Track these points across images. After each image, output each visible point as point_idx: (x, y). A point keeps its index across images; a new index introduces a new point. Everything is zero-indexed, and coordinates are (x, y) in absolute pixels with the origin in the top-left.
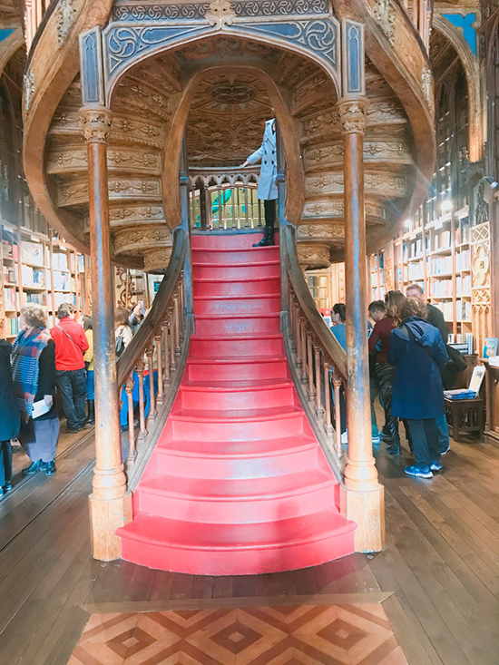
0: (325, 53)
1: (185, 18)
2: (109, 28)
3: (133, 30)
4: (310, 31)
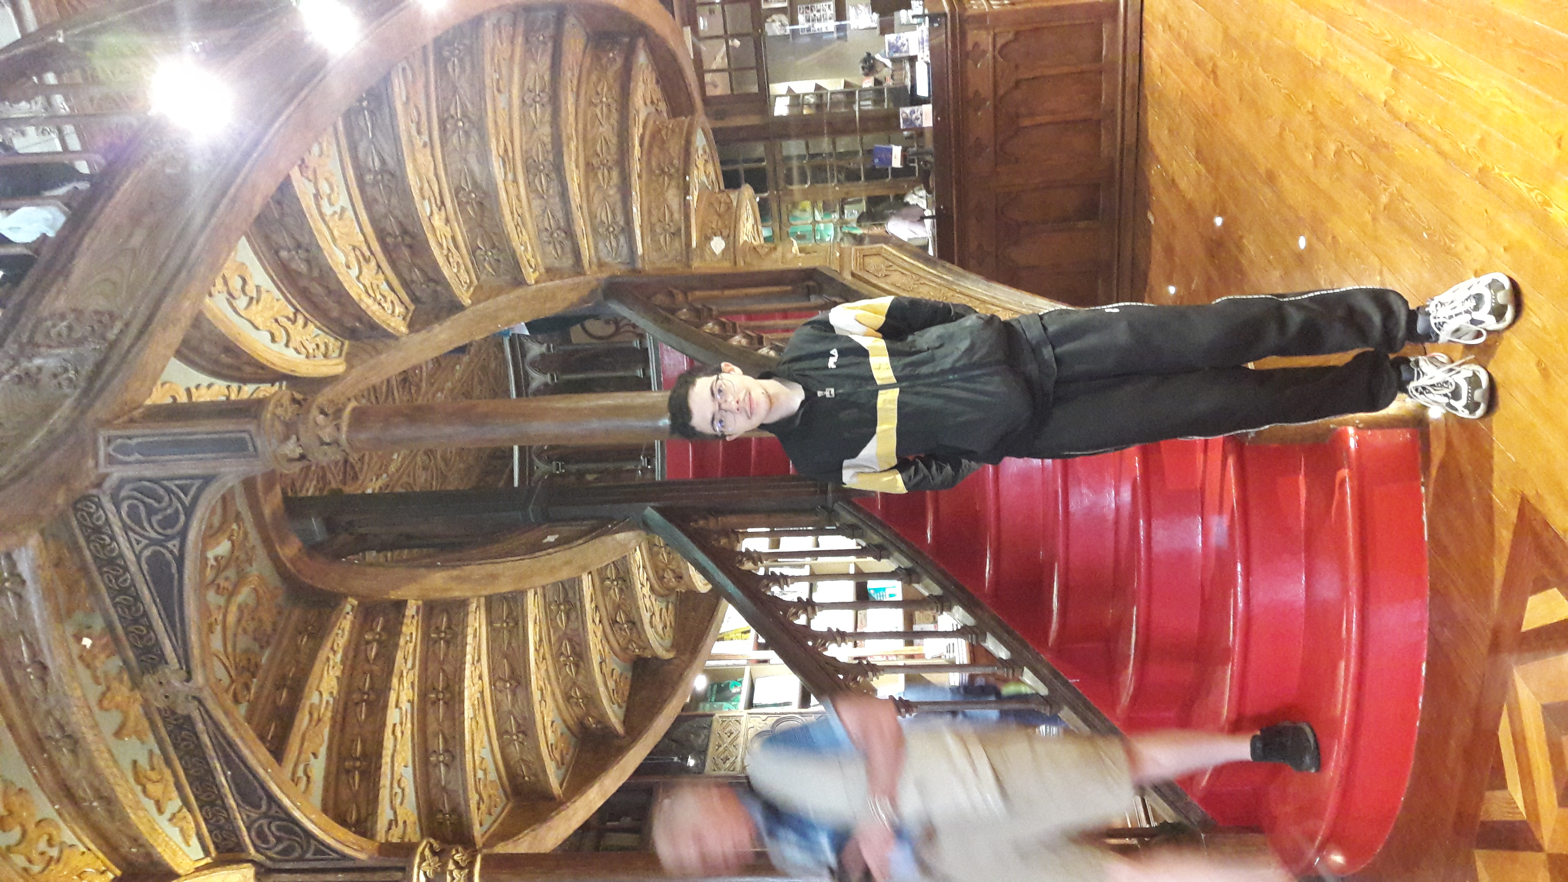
0: (187, 501)
1: (199, 745)
2: (258, 859)
3: (251, 824)
4: (149, 530)
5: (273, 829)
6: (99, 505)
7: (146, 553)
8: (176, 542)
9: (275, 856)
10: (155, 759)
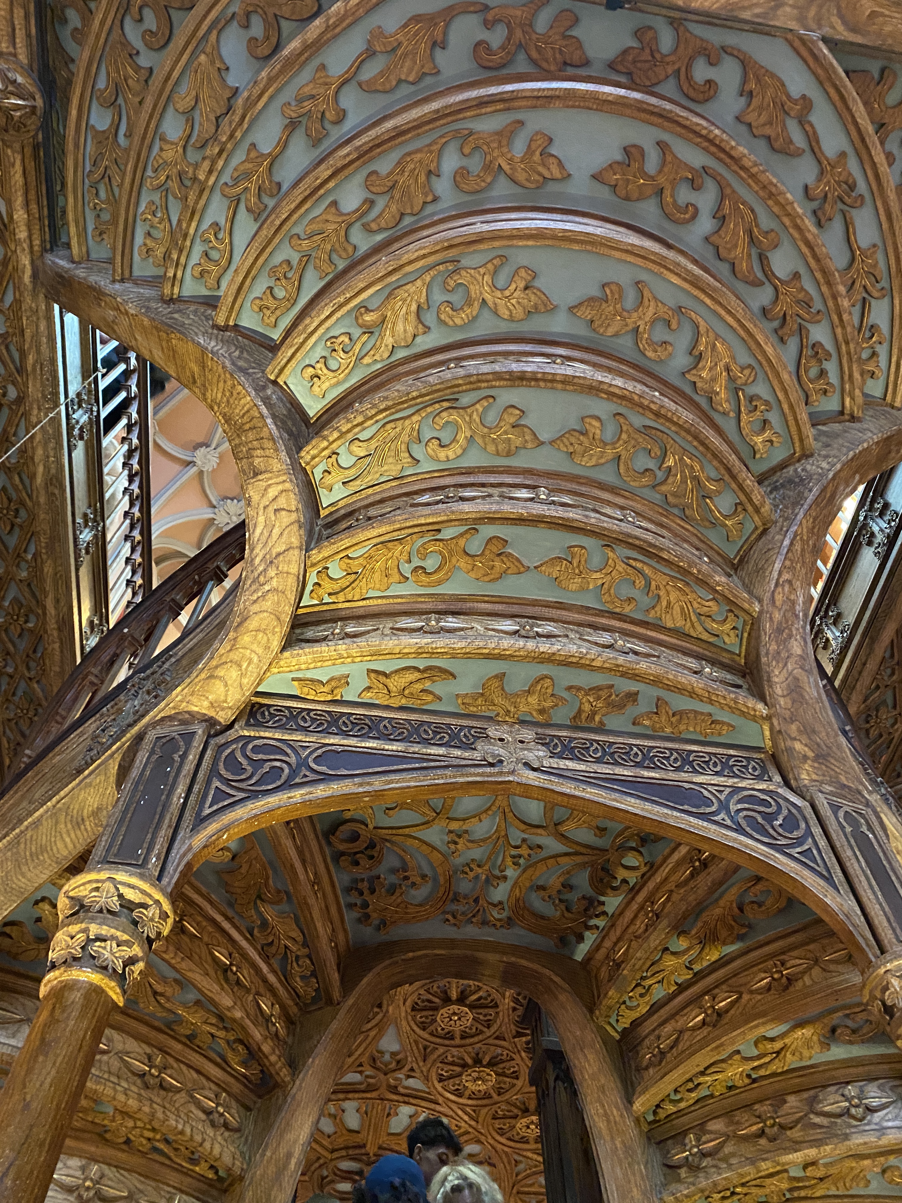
0: (793, 852)
1: (427, 742)
2: (232, 734)
3: (290, 746)
4: (739, 806)
5: (278, 764)
6: (759, 778)
7: (706, 793)
8: (729, 822)
9: (228, 751)
10: (430, 698)
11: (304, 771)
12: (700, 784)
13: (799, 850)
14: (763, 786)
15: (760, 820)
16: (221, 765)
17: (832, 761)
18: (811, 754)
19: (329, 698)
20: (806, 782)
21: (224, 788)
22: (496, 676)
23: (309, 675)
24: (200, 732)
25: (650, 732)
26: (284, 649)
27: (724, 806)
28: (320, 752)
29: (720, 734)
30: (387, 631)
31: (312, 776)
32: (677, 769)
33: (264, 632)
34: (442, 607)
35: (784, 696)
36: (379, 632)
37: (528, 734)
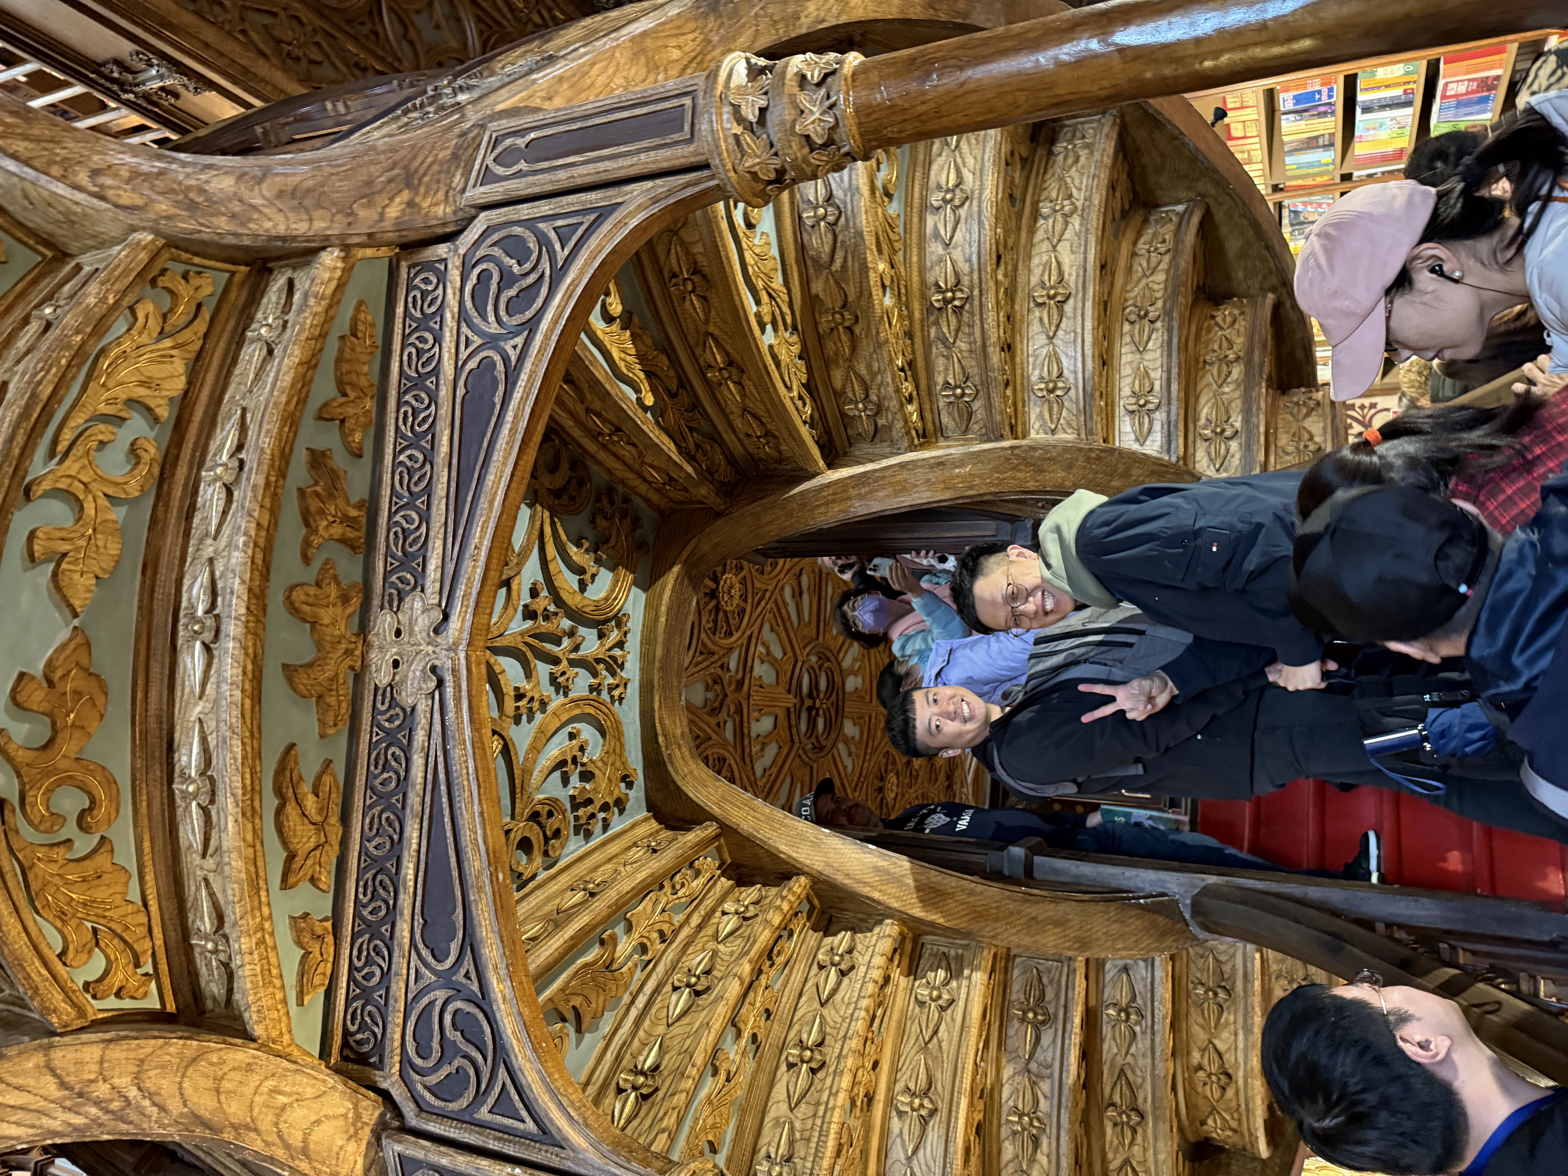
0: (561, 255)
2: (398, 1093)
3: (417, 997)
4: (491, 318)
6: (442, 278)
7: (472, 364)
8: (519, 340)
9: (428, 1095)
10: (327, 779)
11: (460, 977)
12: (458, 370)
13: (558, 246)
14: (454, 275)
15: (512, 292)
16: (453, 1106)
17: (416, 164)
18: (406, 195)
19: (330, 939)
20: (448, 210)
21: (491, 1100)
22: (290, 680)
23: (291, 979)
24: (398, 1148)
25: (372, 431)
26: (249, 1038)
27: (492, 341)
28: (425, 953)
29: (373, 325)
30: (210, 863)
31: (468, 963)
32: (433, 399)
33: (218, 1080)
34: (157, 771)
35: (311, 220)
36: (211, 877)
37: (384, 622)
